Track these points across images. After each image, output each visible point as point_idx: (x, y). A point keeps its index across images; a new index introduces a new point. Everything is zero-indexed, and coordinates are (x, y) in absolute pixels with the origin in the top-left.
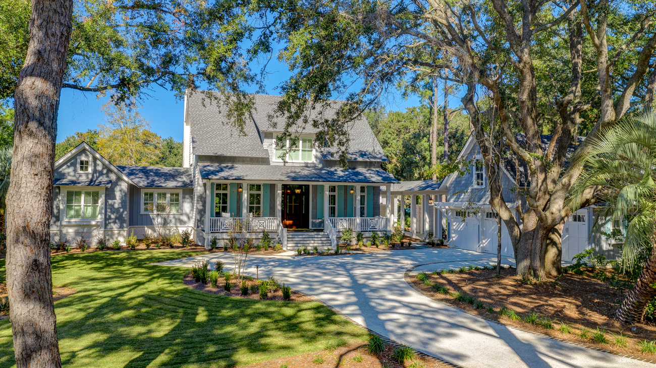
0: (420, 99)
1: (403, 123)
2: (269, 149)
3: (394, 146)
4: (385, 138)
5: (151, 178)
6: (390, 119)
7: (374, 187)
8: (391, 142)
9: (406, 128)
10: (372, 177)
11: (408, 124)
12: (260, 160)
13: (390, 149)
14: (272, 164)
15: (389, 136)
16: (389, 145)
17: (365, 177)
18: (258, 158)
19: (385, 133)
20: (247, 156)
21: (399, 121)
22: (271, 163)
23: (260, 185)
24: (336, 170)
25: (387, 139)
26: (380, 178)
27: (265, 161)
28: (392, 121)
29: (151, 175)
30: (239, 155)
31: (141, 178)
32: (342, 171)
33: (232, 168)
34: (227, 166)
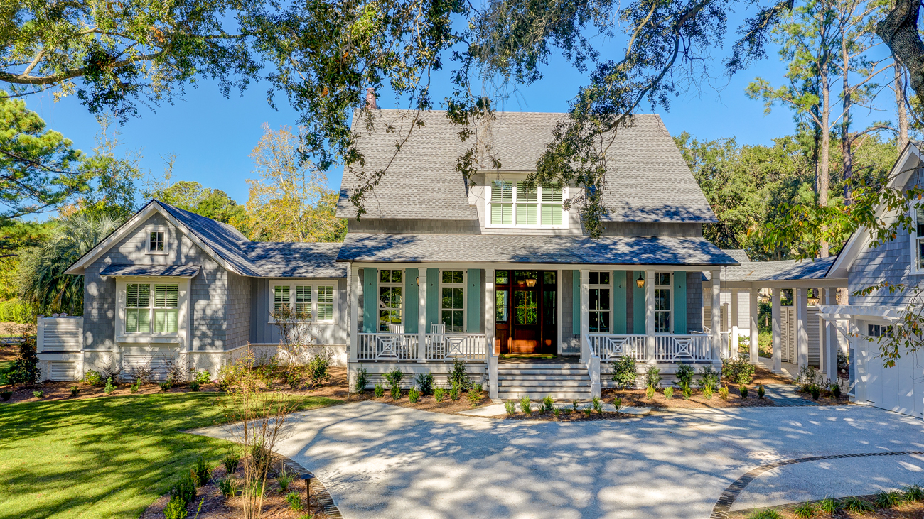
0: (794, 112)
1: (767, 164)
2: (478, 205)
3: (751, 204)
4: (735, 190)
5: (293, 264)
6: (743, 158)
7: (689, 274)
8: (746, 196)
9: (774, 173)
10: (690, 256)
11: (776, 165)
12: (462, 225)
13: (745, 209)
14: (484, 232)
15: (743, 186)
16: (743, 202)
17: (675, 255)
18: (457, 222)
19: (734, 182)
20: (435, 218)
21: (760, 162)
22: (482, 229)
23: (462, 272)
24: (615, 243)
25: (739, 192)
26: (706, 257)
27: (471, 226)
28: (748, 161)
29: (295, 258)
30: (419, 217)
31: (278, 263)
32: (628, 244)
33: (411, 241)
34: (404, 239)
